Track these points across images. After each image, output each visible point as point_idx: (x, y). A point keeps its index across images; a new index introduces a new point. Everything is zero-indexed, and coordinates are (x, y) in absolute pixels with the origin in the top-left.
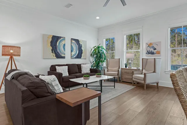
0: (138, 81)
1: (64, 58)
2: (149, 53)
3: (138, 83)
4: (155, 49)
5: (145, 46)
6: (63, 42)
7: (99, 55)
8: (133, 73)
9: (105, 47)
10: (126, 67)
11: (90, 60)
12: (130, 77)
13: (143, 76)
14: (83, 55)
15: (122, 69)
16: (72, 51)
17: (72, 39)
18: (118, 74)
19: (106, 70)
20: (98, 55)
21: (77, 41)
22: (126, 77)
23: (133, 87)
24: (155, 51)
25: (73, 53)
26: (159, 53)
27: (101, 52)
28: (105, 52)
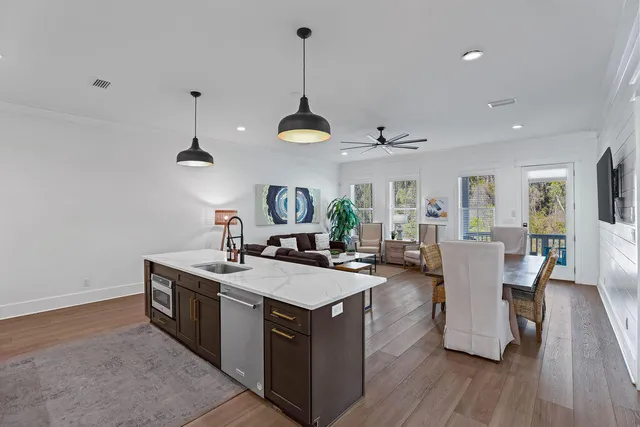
0: (413, 260)
1: (285, 222)
2: (430, 214)
3: (414, 265)
4: (439, 209)
5: (424, 203)
6: (284, 196)
7: (344, 216)
8: (404, 249)
9: (353, 200)
10: (393, 238)
11: (325, 226)
12: (400, 255)
13: (418, 252)
14: (314, 216)
15: (386, 241)
16: (297, 211)
17: (297, 189)
18: (380, 251)
19: (358, 244)
20: (342, 216)
21: (305, 191)
22: (394, 255)
23: (404, 271)
24: (439, 212)
25: (299, 214)
26: (445, 215)
27: (347, 210)
28: (354, 209)
